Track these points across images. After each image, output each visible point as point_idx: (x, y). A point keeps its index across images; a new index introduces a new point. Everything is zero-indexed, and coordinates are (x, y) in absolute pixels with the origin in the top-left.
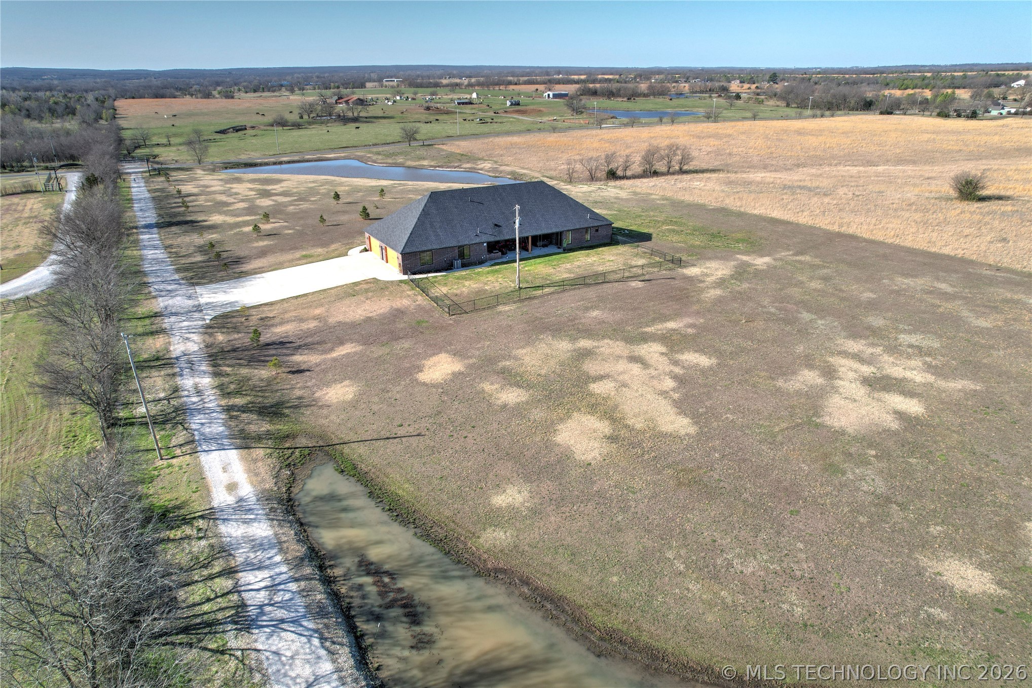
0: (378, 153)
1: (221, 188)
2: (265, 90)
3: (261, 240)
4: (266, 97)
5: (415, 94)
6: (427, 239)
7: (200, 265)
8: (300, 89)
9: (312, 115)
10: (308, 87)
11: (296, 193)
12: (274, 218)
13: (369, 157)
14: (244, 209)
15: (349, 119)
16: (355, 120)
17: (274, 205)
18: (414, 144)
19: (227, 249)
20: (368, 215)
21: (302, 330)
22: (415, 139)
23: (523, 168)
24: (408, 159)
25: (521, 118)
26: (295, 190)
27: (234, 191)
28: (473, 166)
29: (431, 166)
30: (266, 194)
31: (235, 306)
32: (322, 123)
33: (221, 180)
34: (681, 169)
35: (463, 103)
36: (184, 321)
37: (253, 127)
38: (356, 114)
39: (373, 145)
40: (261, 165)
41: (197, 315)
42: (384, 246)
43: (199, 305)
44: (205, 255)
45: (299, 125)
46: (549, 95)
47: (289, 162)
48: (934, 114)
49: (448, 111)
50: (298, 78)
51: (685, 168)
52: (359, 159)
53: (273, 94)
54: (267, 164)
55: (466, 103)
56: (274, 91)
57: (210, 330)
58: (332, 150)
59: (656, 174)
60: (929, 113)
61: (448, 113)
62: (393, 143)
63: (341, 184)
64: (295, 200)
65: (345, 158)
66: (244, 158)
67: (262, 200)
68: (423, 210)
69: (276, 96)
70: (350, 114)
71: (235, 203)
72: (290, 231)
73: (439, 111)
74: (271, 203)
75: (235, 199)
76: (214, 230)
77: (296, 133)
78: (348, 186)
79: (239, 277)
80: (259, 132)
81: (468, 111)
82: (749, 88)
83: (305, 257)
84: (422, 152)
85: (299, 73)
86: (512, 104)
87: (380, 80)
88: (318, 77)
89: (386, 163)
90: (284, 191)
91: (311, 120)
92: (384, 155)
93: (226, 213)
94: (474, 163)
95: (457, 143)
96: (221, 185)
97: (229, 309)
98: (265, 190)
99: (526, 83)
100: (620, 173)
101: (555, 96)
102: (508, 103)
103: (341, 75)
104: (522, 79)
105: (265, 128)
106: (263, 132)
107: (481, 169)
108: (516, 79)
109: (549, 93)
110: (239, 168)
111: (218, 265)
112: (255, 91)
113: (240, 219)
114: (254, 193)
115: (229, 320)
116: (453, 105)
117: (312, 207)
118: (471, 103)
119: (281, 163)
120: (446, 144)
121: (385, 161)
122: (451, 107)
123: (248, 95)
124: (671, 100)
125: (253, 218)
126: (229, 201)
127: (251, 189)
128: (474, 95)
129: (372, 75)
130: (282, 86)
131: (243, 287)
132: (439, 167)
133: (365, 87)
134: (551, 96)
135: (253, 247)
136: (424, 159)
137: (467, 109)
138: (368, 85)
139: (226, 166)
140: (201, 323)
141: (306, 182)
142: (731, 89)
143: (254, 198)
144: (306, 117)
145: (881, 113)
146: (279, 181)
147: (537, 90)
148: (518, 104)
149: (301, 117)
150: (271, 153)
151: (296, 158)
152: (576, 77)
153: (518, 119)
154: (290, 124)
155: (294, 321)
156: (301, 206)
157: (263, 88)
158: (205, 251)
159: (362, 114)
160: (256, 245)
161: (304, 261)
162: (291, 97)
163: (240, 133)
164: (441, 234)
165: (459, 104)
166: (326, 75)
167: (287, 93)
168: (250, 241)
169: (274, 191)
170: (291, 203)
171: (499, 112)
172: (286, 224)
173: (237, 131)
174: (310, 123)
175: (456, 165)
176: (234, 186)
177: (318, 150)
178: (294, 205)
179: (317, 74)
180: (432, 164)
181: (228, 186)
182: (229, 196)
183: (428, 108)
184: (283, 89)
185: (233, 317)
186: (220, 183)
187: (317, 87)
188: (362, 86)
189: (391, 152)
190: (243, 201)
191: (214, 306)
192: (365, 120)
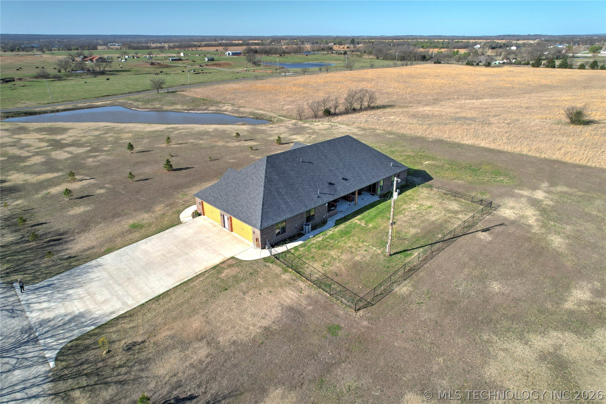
0: (137, 100)
1: (10, 140)
2: (20, 50)
3: (76, 205)
4: (22, 55)
5: (137, 54)
6: (279, 208)
7: (14, 248)
8: (48, 50)
9: (67, 70)
10: (54, 48)
11: (87, 142)
12: (79, 174)
13: (131, 104)
14: (42, 164)
15: (98, 72)
16: (103, 73)
17: (71, 158)
18: (161, 91)
19: (43, 221)
20: (171, 166)
21: (192, 365)
22: (162, 88)
23: (257, 109)
24: (163, 105)
25: (221, 69)
26: (84, 140)
27: (24, 142)
28: (218, 108)
29: (185, 110)
30: (58, 145)
31: (82, 325)
32: (77, 76)
33: (7, 130)
34: (369, 106)
35: (175, 60)
36: (14, 368)
37: (20, 79)
38: (102, 69)
39: (129, 93)
40: (40, 113)
41: (31, 351)
42: (223, 213)
43: (30, 329)
44: (16, 231)
45: (60, 78)
46: (229, 54)
47: (65, 110)
48: (464, 63)
49: (167, 65)
50: (44, 42)
51: (372, 105)
52: (122, 105)
53: (27, 53)
54: (45, 112)
55: (177, 60)
56: (28, 51)
57: (62, 386)
58: (98, 98)
59: (355, 110)
60: (461, 63)
61: (167, 67)
62: (143, 91)
63: (121, 131)
64: (90, 151)
65: (111, 105)
66: (21, 106)
67: (57, 152)
68: (266, 177)
69: (31, 55)
70: (97, 69)
71: (29, 157)
72: (102, 191)
73: (160, 65)
74: (66, 156)
75: (28, 151)
76: (17, 194)
77: (58, 84)
78: (129, 132)
79: (69, 268)
80: (27, 83)
81: (181, 65)
82: (344, 48)
83: (135, 227)
84: (170, 98)
85: (44, 39)
86: (209, 60)
87: (105, 44)
88: (59, 42)
89: (148, 109)
90: (74, 141)
91: (67, 73)
92: (142, 101)
93: (25, 170)
94: (217, 106)
95: (193, 90)
96: (9, 136)
97: (77, 333)
98: (56, 141)
99: (206, 46)
100: (332, 111)
101: (234, 54)
102: (206, 59)
103: (76, 40)
104: (203, 43)
105: (31, 80)
106: (31, 83)
107: (226, 111)
108: (199, 43)
109: (229, 52)
110: (20, 116)
111: (36, 248)
112: (12, 51)
113: (42, 177)
114: (46, 144)
115: (84, 356)
116: (168, 61)
117: (109, 158)
118: (180, 60)
119: (58, 111)
120: (186, 91)
121: (146, 107)
122: (168, 62)
123: (7, 53)
124: (307, 55)
125: (55, 175)
126: (23, 155)
127: (41, 140)
128: (182, 54)
129: (99, 41)
130: (33, 47)
131: (81, 285)
132: (191, 110)
133: (97, 49)
134: (231, 54)
135: (70, 216)
136: (175, 104)
137: (179, 64)
138: (99, 47)
139: (7, 115)
140: (42, 369)
141: (90, 130)
142: (334, 48)
143: (48, 150)
144: (63, 71)
145: (435, 63)
146: (64, 130)
147: (217, 50)
148: (213, 60)
149: (60, 71)
150: (46, 102)
151: (70, 106)
152: (237, 42)
153: (219, 70)
154: (51, 76)
155: (174, 347)
156: (99, 158)
157: (18, 49)
158: (15, 225)
159: (106, 69)
160: (72, 212)
161: (137, 235)
162: (44, 56)
163: (10, 84)
164: (289, 201)
165: (173, 60)
166: (65, 40)
167: (39, 53)
168: (63, 208)
169: (64, 142)
170: (87, 154)
171: (202, 65)
172: (93, 181)
173: (7, 82)
174: (67, 76)
175: (204, 108)
176: (22, 136)
177: (85, 99)
178: (91, 157)
179: (57, 40)
180: (185, 107)
181: (16, 136)
182: (22, 148)
183: (152, 64)
184: (35, 50)
185: (87, 348)
186: (7, 134)
187: (61, 49)
188: (95, 48)
189: (146, 98)
190: (37, 154)
191: (54, 328)
192: (109, 73)
